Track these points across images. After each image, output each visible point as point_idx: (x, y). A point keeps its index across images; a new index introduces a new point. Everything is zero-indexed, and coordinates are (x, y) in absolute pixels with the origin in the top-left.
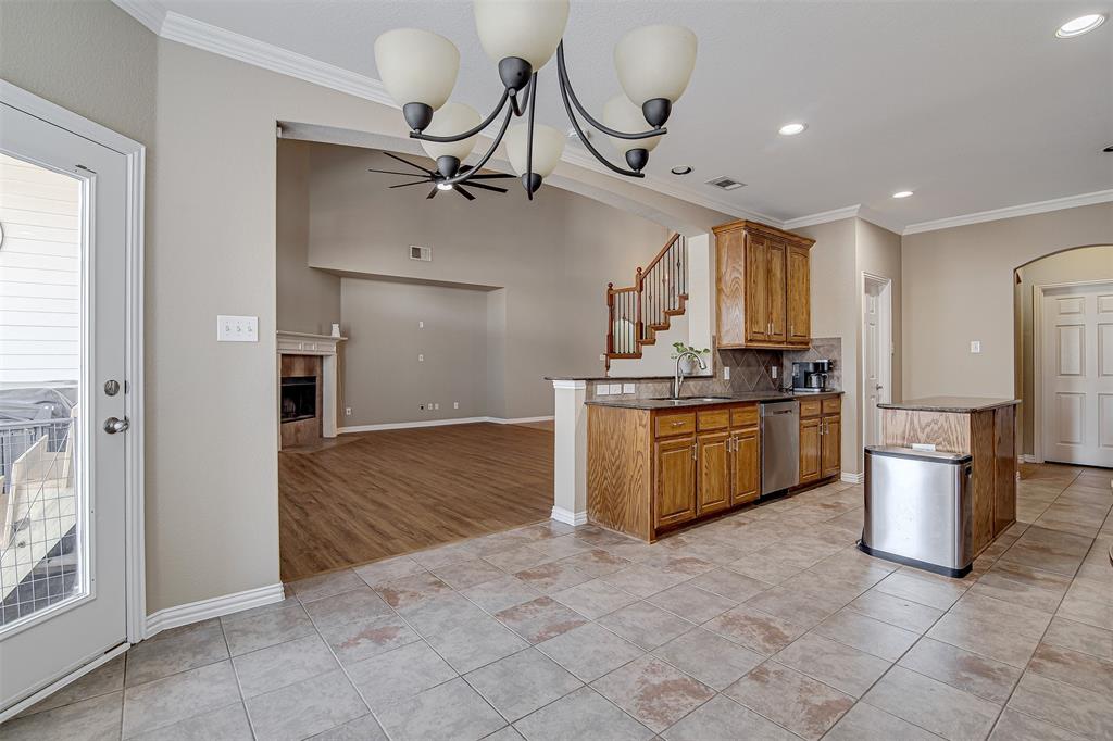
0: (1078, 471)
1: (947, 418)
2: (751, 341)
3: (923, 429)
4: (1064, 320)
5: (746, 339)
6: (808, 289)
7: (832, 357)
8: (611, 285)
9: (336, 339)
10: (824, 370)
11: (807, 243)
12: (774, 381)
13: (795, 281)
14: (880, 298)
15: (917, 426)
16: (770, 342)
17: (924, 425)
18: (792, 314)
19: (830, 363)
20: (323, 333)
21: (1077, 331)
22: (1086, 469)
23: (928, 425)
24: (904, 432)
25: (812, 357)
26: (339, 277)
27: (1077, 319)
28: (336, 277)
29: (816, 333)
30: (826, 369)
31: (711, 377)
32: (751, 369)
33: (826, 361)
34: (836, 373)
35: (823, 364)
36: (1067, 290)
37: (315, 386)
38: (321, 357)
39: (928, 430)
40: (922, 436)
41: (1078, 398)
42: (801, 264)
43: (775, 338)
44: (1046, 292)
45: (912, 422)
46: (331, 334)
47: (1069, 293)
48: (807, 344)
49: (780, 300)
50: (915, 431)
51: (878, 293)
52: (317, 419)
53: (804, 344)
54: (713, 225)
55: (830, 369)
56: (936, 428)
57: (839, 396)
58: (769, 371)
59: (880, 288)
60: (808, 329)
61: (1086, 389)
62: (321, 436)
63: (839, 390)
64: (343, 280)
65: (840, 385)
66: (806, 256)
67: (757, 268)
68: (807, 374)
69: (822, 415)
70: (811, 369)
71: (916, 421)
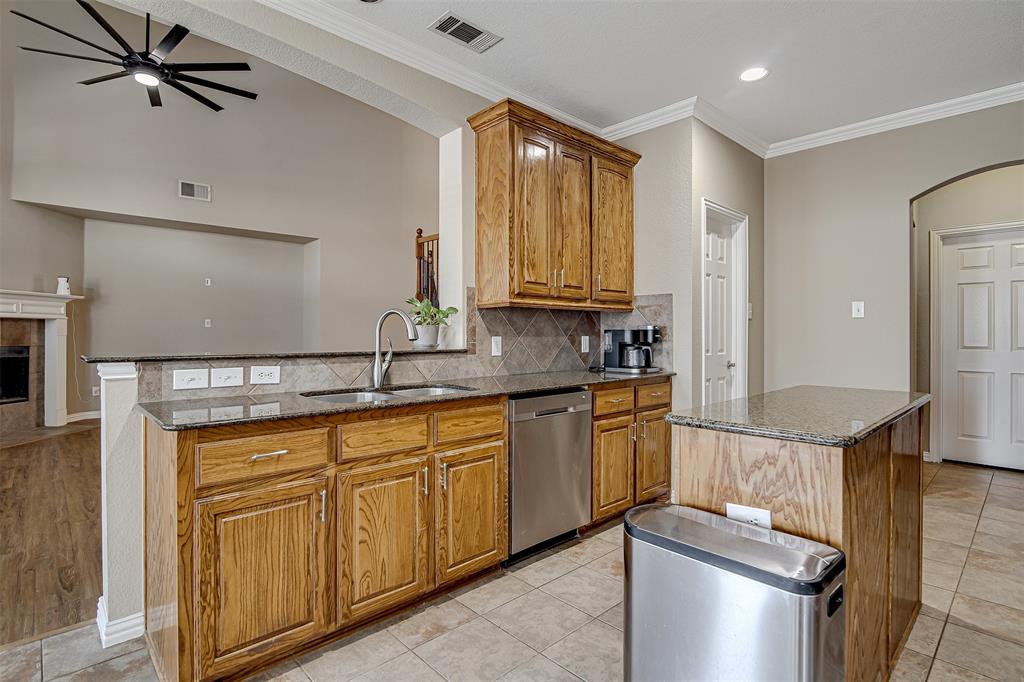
0: (986, 476)
1: (794, 453)
2: (520, 295)
3: (748, 475)
4: (967, 276)
5: (512, 293)
6: (630, 225)
7: (659, 323)
8: (420, 232)
9: (62, 298)
10: (647, 341)
11: (628, 157)
12: (584, 357)
13: (607, 210)
14: (733, 240)
15: (736, 465)
16: (559, 298)
17: (748, 462)
18: (600, 259)
19: (655, 332)
20: (43, 288)
21: (984, 291)
22: (997, 473)
23: (757, 465)
24: (711, 477)
25: (634, 322)
26: (82, 218)
27: (985, 275)
28: (77, 218)
29: (641, 289)
30: (650, 340)
31: (465, 352)
32: (545, 339)
33: (650, 328)
34: (665, 345)
35: (646, 332)
36: (972, 236)
37: (27, 359)
38: (41, 322)
39: (757, 476)
40: (746, 489)
41: (985, 378)
42: (617, 187)
43: (567, 293)
44: (945, 239)
45: (727, 458)
46: (56, 292)
47: (975, 241)
48: (629, 303)
49: (578, 236)
50: (732, 475)
51: (730, 236)
52: (32, 404)
53: (624, 303)
54: (471, 114)
55: (655, 340)
56: (772, 473)
57: (668, 379)
58: (575, 342)
59: (733, 227)
60: (630, 282)
61: (996, 365)
62: (40, 424)
63: (668, 370)
64: (88, 223)
65: (671, 364)
66: (626, 176)
67: (535, 181)
68: (623, 347)
69: (635, 410)
70: (628, 338)
71: (734, 455)
